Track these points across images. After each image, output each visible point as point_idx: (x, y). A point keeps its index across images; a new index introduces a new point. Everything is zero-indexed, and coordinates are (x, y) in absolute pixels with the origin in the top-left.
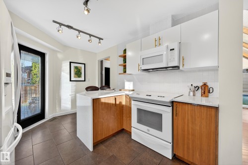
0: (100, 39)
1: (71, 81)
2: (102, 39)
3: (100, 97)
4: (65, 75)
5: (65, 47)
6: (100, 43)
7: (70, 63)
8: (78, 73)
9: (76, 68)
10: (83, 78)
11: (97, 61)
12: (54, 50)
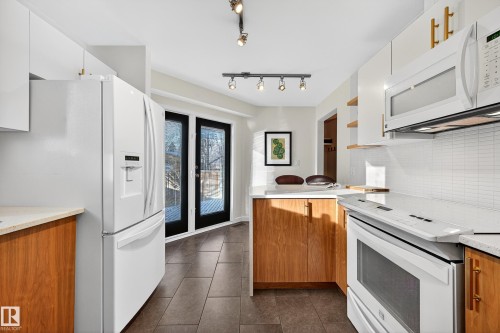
0: (303, 77)
1: (266, 165)
2: (309, 76)
3: (268, 196)
4: (258, 157)
5: (257, 109)
6: (302, 85)
7: (266, 133)
8: (279, 151)
9: (275, 141)
10: (286, 160)
11: (316, 124)
12: (242, 118)
